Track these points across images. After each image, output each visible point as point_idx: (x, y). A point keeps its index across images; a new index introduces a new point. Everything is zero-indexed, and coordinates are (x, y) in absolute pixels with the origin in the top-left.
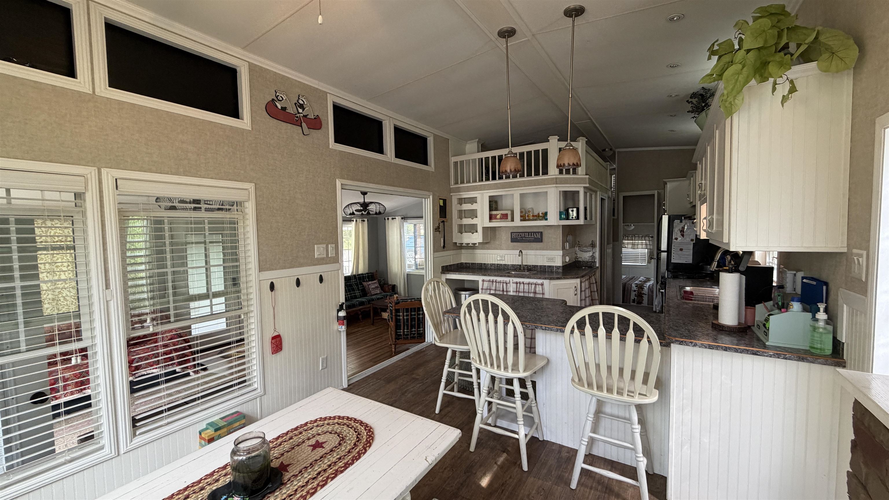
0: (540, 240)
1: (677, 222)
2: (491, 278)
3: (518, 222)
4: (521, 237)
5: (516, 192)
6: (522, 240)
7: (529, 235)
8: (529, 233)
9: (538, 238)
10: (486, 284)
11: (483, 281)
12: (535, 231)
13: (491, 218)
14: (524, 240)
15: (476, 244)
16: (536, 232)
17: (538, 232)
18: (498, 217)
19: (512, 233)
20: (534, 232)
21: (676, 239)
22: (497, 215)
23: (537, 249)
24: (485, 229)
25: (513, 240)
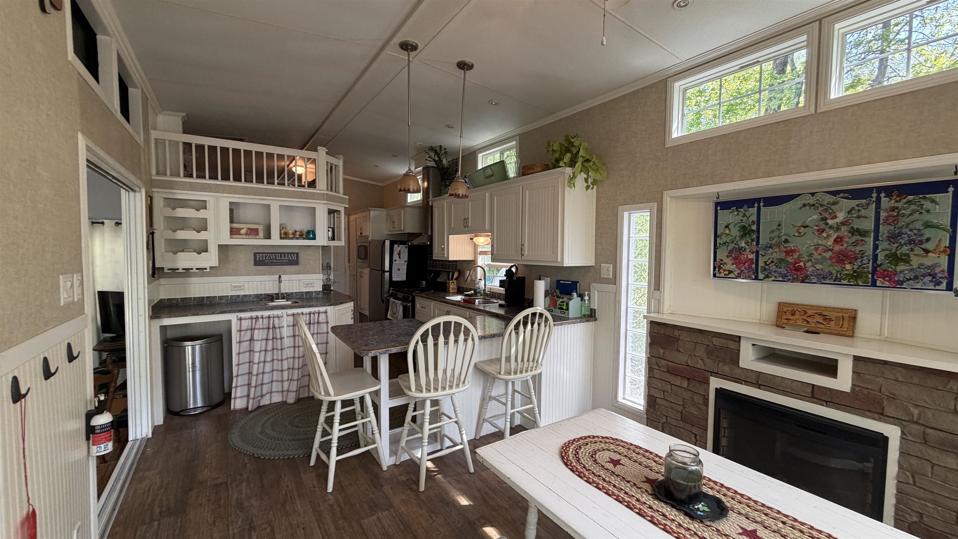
0: (295, 262)
1: (396, 246)
2: (254, 314)
3: (276, 240)
4: (272, 260)
5: (275, 204)
6: (272, 262)
7: (281, 256)
8: (281, 253)
9: (294, 260)
10: (246, 324)
11: (241, 319)
12: (288, 251)
13: (234, 232)
14: (274, 262)
15: (206, 269)
16: (291, 253)
17: (294, 253)
18: (243, 231)
19: (255, 254)
20: (288, 253)
21: (395, 260)
22: (240, 229)
23: (291, 274)
24: (223, 249)
25: (257, 263)
